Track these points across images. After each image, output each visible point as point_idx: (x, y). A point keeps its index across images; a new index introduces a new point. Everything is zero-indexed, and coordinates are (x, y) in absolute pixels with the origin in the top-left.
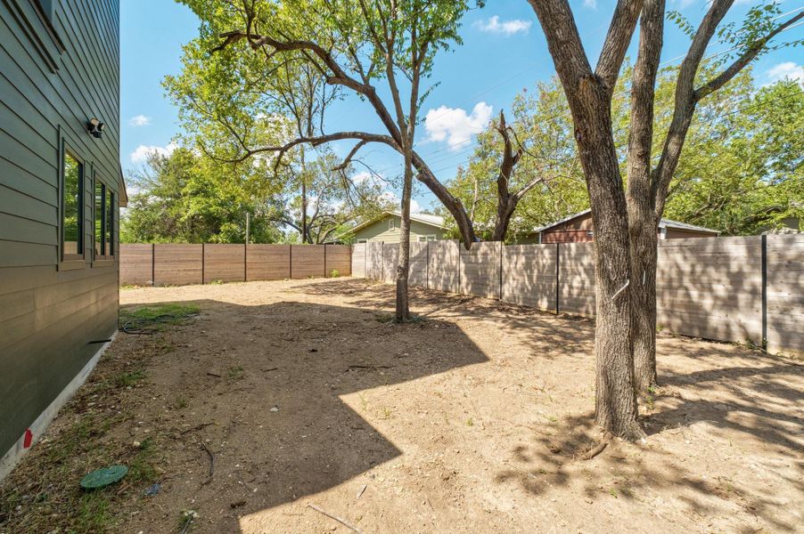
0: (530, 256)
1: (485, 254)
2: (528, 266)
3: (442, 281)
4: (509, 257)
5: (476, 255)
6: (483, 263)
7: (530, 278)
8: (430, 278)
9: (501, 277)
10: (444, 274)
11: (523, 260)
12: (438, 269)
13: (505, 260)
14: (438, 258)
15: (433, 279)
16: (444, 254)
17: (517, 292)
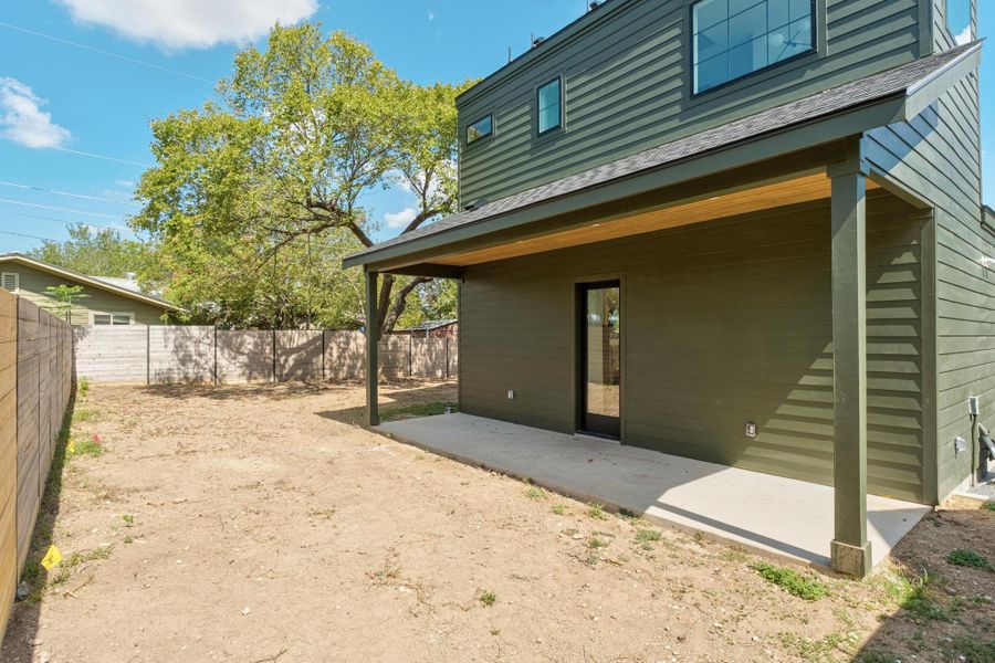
0: (430, 344)
1: (395, 344)
2: (429, 350)
3: (345, 368)
4: (416, 345)
5: (386, 344)
6: (392, 351)
7: (431, 359)
8: (327, 367)
9: (410, 359)
10: (348, 362)
11: (426, 346)
12: (339, 357)
13: (413, 349)
14: (339, 347)
15: (331, 368)
16: (347, 343)
17: (422, 369)
